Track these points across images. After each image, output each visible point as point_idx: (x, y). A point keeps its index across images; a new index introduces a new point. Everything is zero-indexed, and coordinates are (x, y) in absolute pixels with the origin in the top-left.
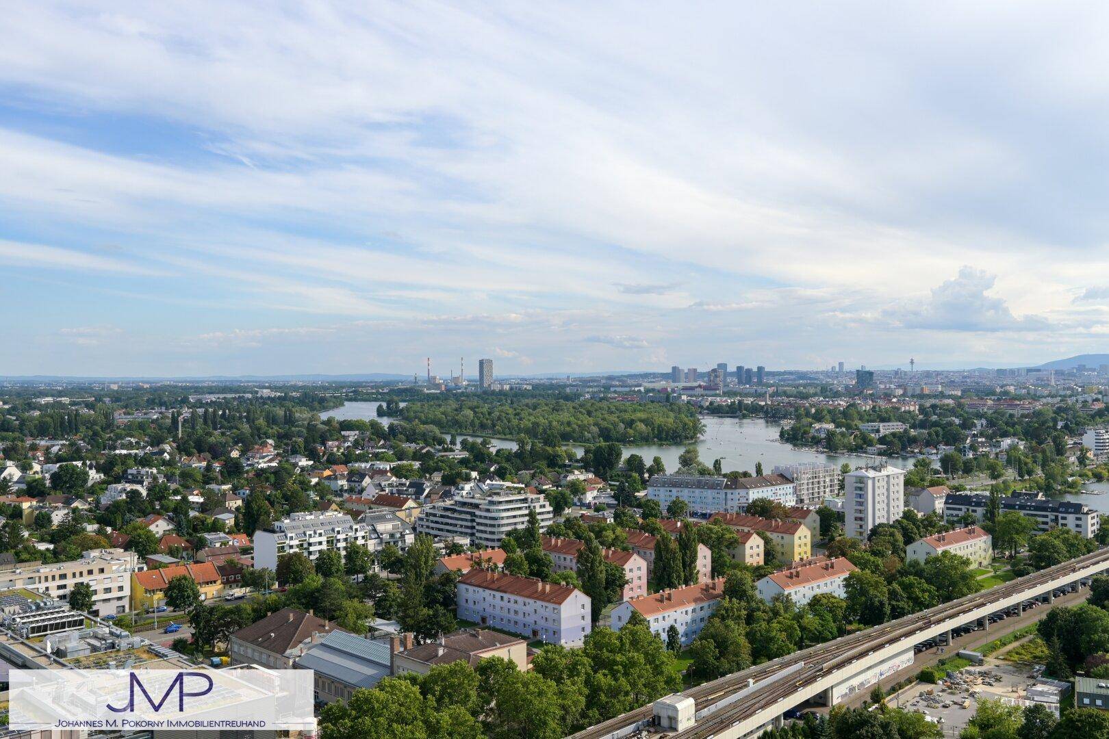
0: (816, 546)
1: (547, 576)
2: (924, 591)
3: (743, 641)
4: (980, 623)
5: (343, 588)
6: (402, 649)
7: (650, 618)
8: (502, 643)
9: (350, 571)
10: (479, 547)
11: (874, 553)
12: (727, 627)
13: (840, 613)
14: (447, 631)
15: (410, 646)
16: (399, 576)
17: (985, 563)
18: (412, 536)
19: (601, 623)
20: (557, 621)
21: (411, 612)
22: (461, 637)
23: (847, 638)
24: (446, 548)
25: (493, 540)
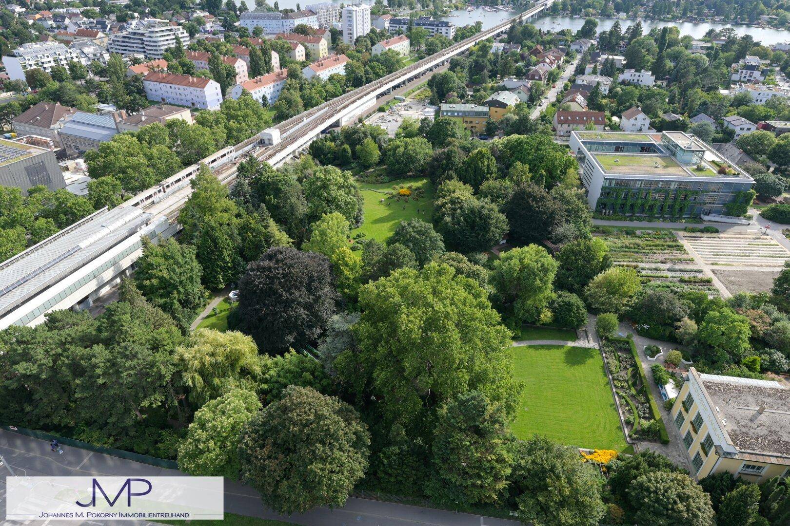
0: (331, 49)
1: (193, 73)
2: (380, 69)
3: (299, 100)
4: (404, 83)
5: (74, 88)
6: (120, 119)
7: (252, 92)
8: (176, 111)
9: (76, 77)
10: (150, 59)
11: (358, 51)
12: (291, 93)
13: (343, 83)
14: (144, 107)
15: (125, 117)
16: (106, 79)
17: (407, 54)
18: (108, 55)
19: (227, 96)
20: (204, 97)
21: (120, 98)
22: (152, 110)
23: (347, 94)
24: (131, 60)
25: (158, 55)
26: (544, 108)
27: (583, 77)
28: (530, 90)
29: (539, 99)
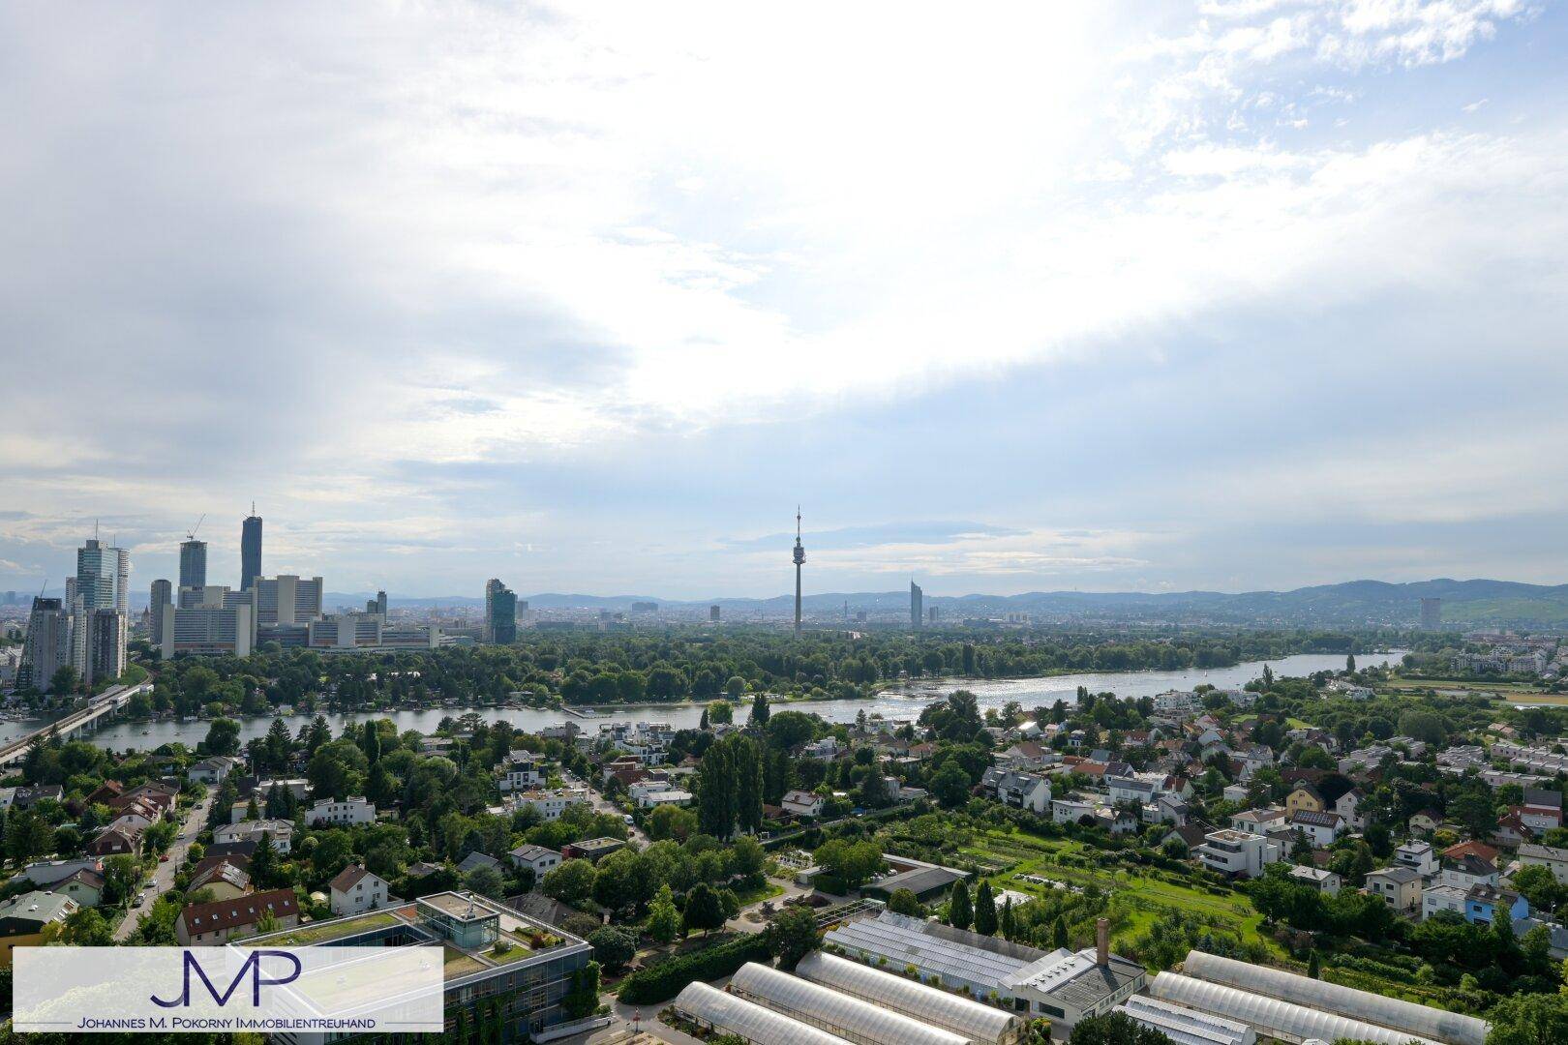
27: (229, 829)
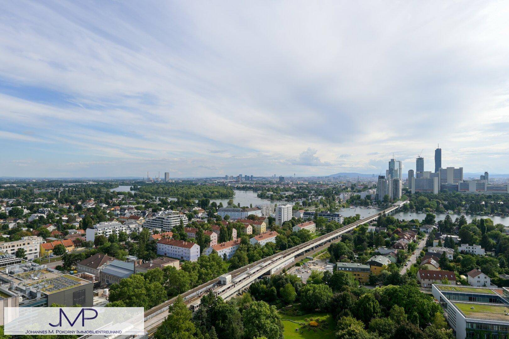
0: (267, 228)
1: (186, 240)
2: (297, 240)
3: (246, 257)
4: (312, 248)
5: (118, 246)
6: (138, 265)
7: (218, 251)
8: (171, 261)
9: (121, 240)
10: (164, 231)
11: (284, 230)
12: (241, 253)
13: (274, 247)
14: (153, 258)
15: (141, 264)
16: (137, 242)
17: (314, 231)
18: (142, 229)
19: (203, 253)
20: (189, 253)
21: (141, 253)
22: (158, 260)
23: (276, 254)
24: (153, 232)
25: (169, 229)
26: (409, 267)
27: (433, 248)
28: (397, 255)
29: (404, 261)
